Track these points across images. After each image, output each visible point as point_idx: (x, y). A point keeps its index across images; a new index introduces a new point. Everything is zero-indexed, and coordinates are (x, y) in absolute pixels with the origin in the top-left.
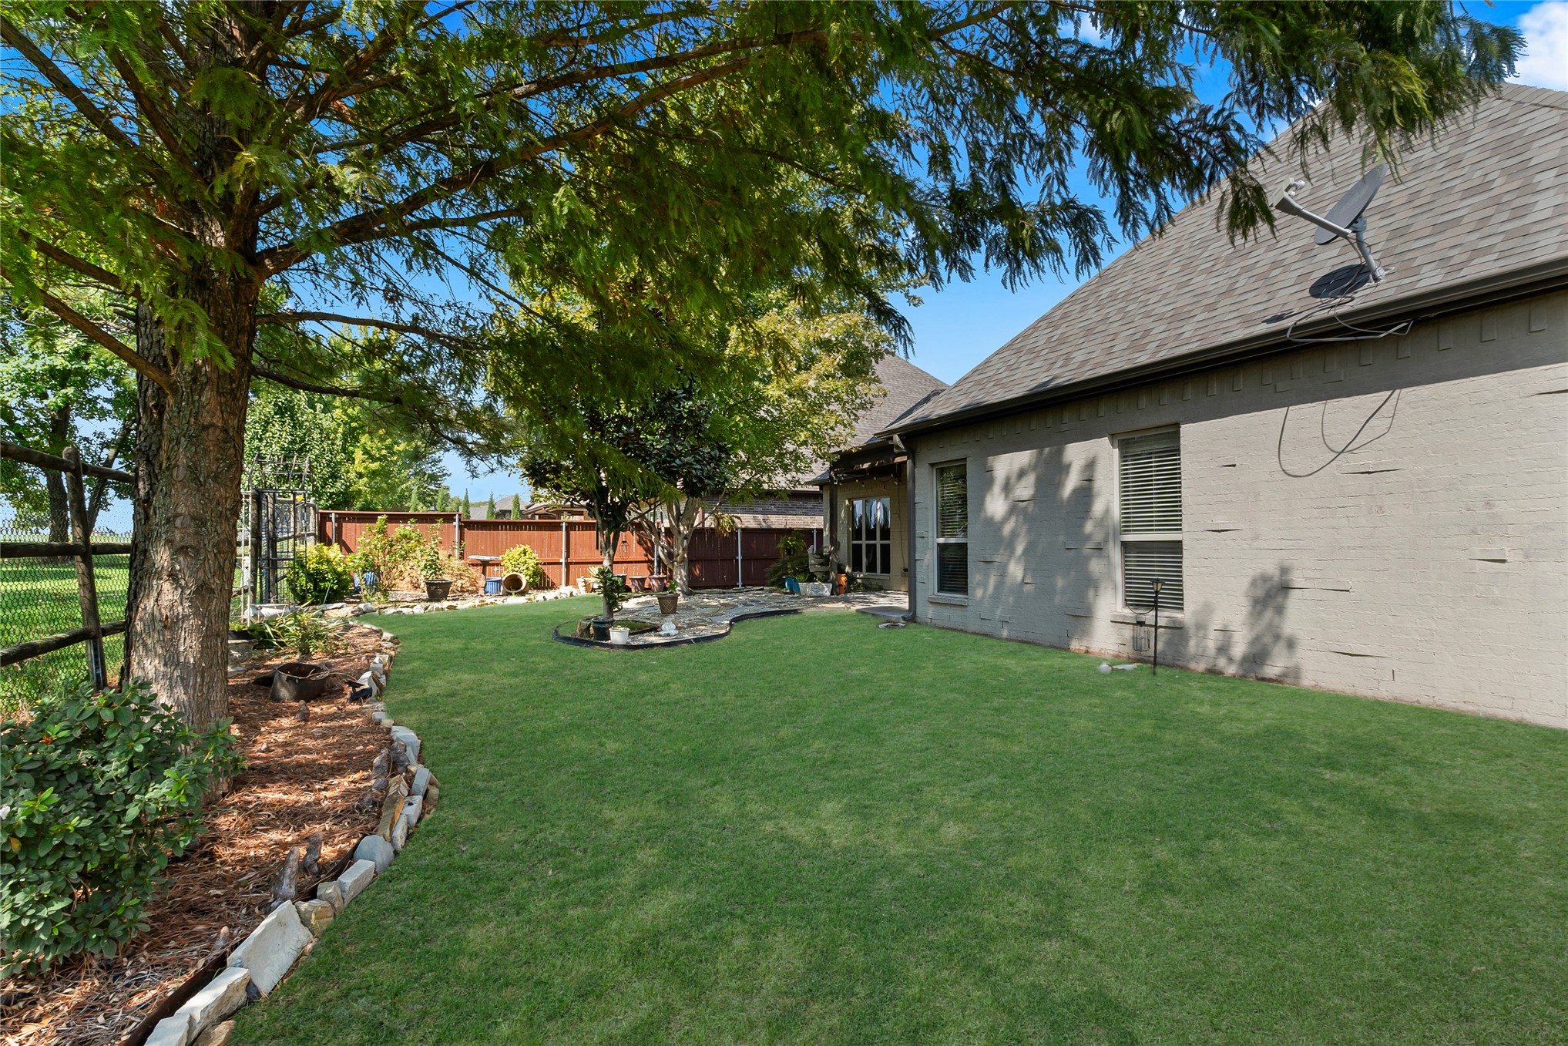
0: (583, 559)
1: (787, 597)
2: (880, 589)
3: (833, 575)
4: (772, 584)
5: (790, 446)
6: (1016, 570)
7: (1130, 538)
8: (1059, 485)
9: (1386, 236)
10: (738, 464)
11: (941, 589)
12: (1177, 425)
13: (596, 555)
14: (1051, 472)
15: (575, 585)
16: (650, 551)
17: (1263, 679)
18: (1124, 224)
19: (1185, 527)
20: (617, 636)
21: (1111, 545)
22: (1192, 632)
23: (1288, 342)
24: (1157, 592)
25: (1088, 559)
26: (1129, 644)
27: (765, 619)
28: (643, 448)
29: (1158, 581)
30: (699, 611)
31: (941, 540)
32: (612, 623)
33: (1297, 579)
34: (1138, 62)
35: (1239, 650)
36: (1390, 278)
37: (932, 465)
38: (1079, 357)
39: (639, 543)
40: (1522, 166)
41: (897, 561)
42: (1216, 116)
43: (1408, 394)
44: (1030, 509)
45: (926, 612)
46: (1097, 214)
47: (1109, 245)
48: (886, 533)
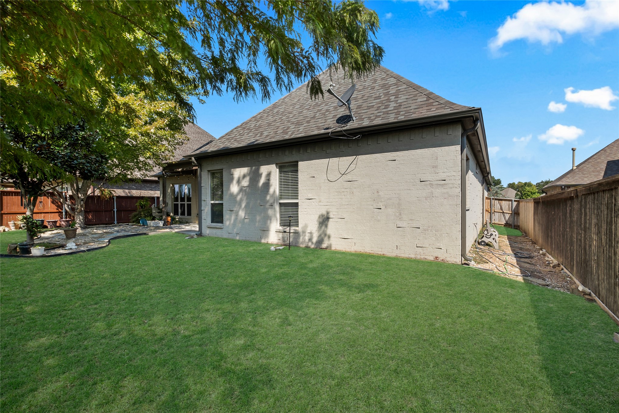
0: (13, 211)
1: (141, 228)
2: (187, 223)
3: (164, 217)
4: (133, 222)
5: (141, 159)
6: (242, 214)
7: (282, 201)
8: (258, 181)
9: (356, 107)
10: (113, 165)
11: (212, 222)
12: (297, 162)
13: (22, 210)
14: (255, 176)
15: (8, 226)
16: (60, 206)
17: (321, 248)
18: (278, 84)
19: (299, 198)
20: (36, 251)
21: (276, 204)
22: (301, 234)
23: (330, 137)
24: (290, 221)
25: (267, 209)
26: (281, 239)
27: (129, 238)
28: (53, 153)
29: (290, 216)
30: (90, 236)
31: (212, 202)
32: (33, 245)
33: (331, 215)
34: (283, 26)
35: (315, 240)
36: (357, 120)
37: (209, 171)
38: (266, 133)
39: (53, 202)
40: (387, 93)
41: (194, 211)
42: (306, 52)
43: (360, 157)
44: (247, 190)
45: (206, 231)
46: (268, 79)
47: (273, 92)
48: (189, 199)
